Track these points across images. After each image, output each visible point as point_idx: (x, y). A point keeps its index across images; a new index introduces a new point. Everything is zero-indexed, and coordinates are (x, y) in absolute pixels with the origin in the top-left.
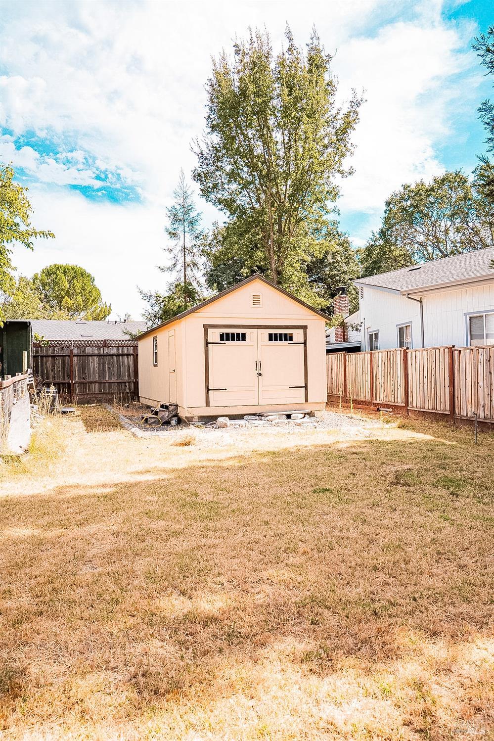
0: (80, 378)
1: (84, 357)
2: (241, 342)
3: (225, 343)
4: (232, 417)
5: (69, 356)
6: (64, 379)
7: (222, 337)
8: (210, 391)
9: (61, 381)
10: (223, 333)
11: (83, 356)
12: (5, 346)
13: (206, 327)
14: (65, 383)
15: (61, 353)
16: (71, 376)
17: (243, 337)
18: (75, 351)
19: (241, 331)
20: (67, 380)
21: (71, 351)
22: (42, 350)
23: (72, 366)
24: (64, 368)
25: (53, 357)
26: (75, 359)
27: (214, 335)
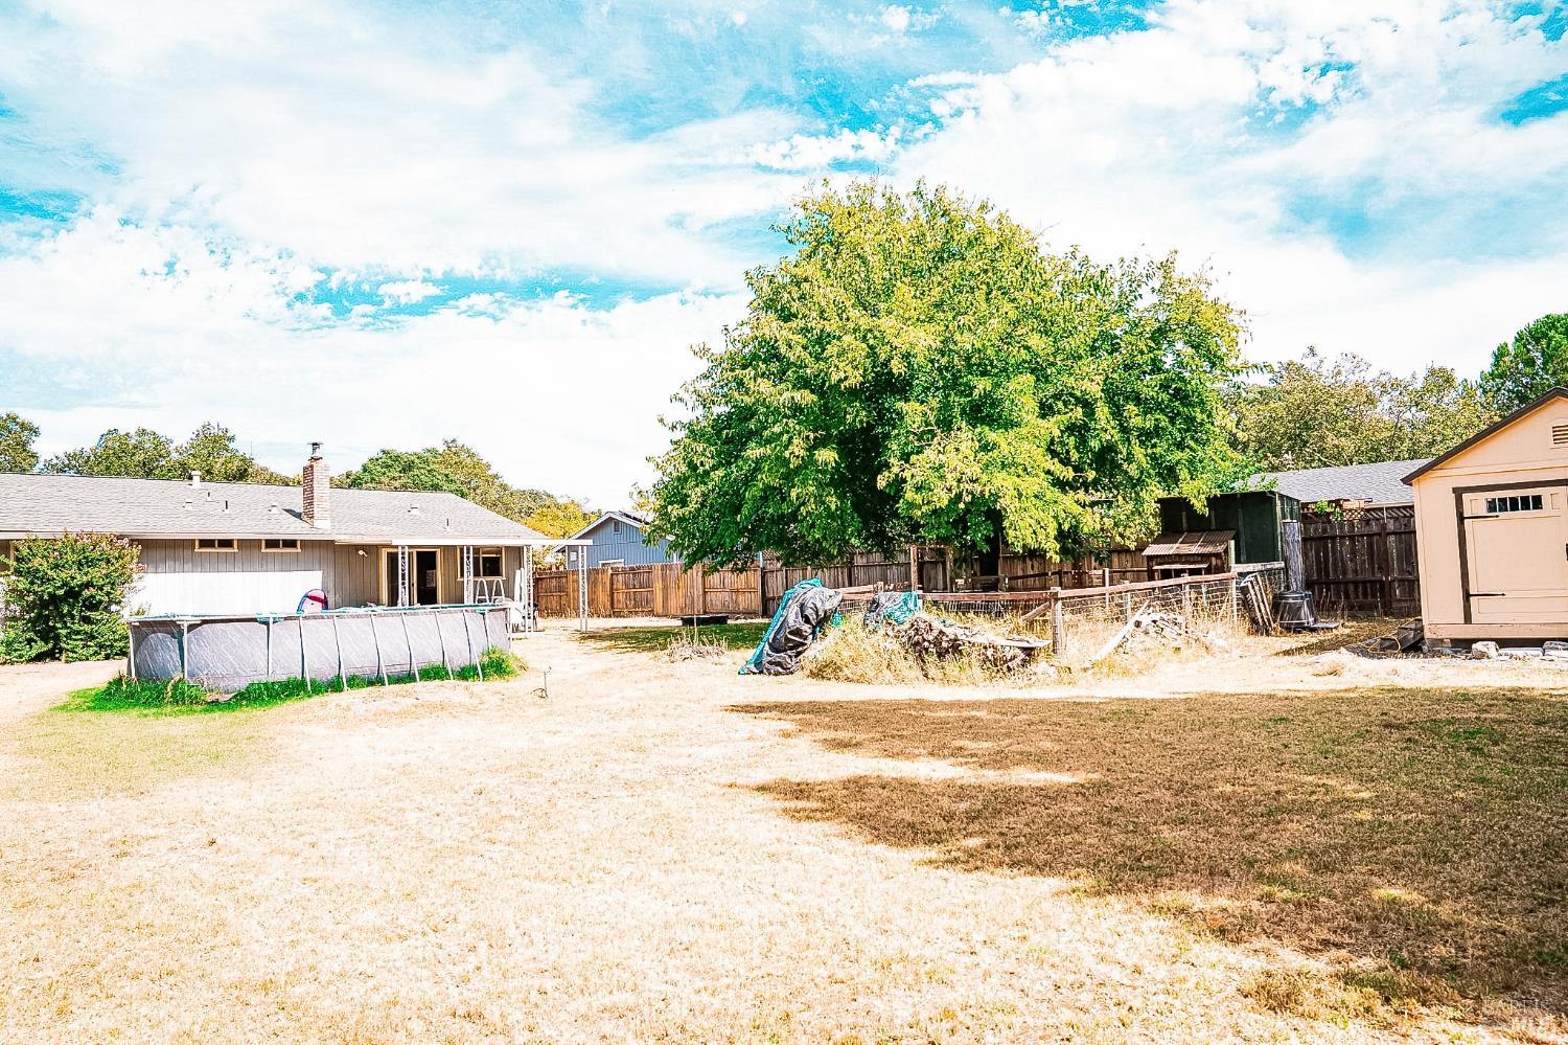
0: (1401, 570)
1: (1408, 535)
2: (1532, 512)
3: (1497, 516)
4: (1503, 643)
5: (1379, 534)
6: (1373, 576)
7: (1492, 506)
8: (1471, 598)
9: (1368, 576)
10: (1494, 500)
11: (1405, 533)
12: (1241, 529)
13: (1459, 492)
14: (1375, 582)
15: (1365, 530)
16: (1385, 568)
17: (1537, 502)
18: (1391, 526)
19: (1530, 492)
20: (1378, 576)
21: (1384, 526)
22: (1332, 528)
23: (1386, 551)
24: (1371, 555)
25: (1352, 538)
26: (1392, 538)
27: (1475, 504)
